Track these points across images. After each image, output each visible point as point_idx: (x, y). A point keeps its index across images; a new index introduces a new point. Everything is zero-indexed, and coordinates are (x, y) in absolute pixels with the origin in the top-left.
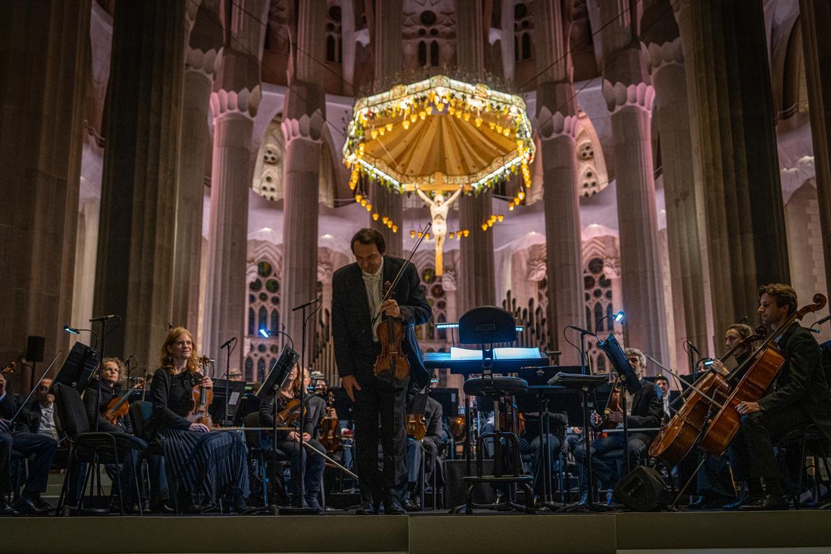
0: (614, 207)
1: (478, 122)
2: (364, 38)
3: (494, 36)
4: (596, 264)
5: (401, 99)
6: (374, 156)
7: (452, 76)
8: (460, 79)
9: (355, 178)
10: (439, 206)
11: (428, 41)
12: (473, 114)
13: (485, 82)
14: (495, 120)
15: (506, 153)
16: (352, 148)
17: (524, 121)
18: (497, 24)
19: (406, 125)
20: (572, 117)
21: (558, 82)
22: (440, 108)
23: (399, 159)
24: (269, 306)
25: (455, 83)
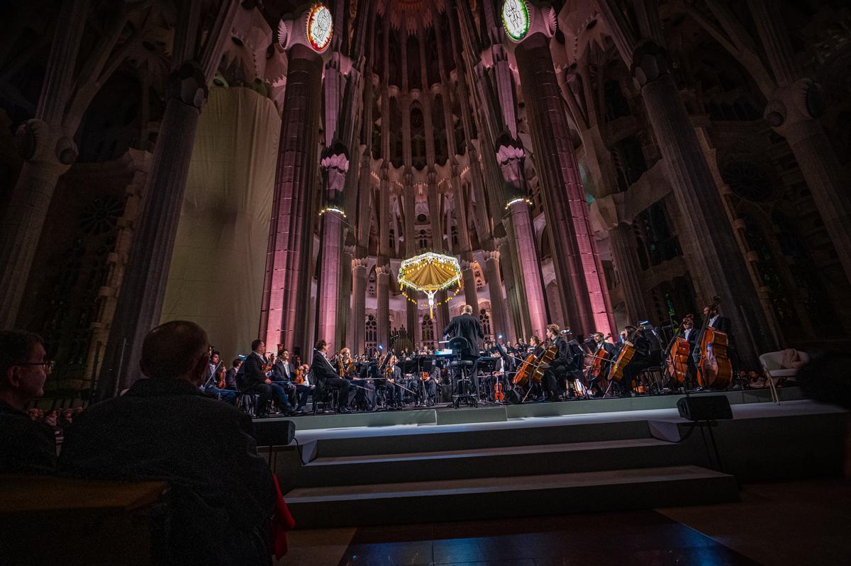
0: (488, 292)
1: (443, 267)
2: (402, 239)
3: (445, 237)
4: (483, 311)
5: (416, 260)
6: (408, 279)
7: (433, 252)
8: (436, 253)
9: (402, 287)
10: (431, 295)
11: (423, 239)
12: (441, 264)
13: (444, 253)
14: (448, 266)
15: (452, 276)
16: (400, 277)
17: (458, 266)
18: (446, 233)
19: (418, 269)
20: (472, 262)
21: (466, 252)
22: (430, 263)
23: (416, 279)
24: (373, 330)
25: (435, 255)
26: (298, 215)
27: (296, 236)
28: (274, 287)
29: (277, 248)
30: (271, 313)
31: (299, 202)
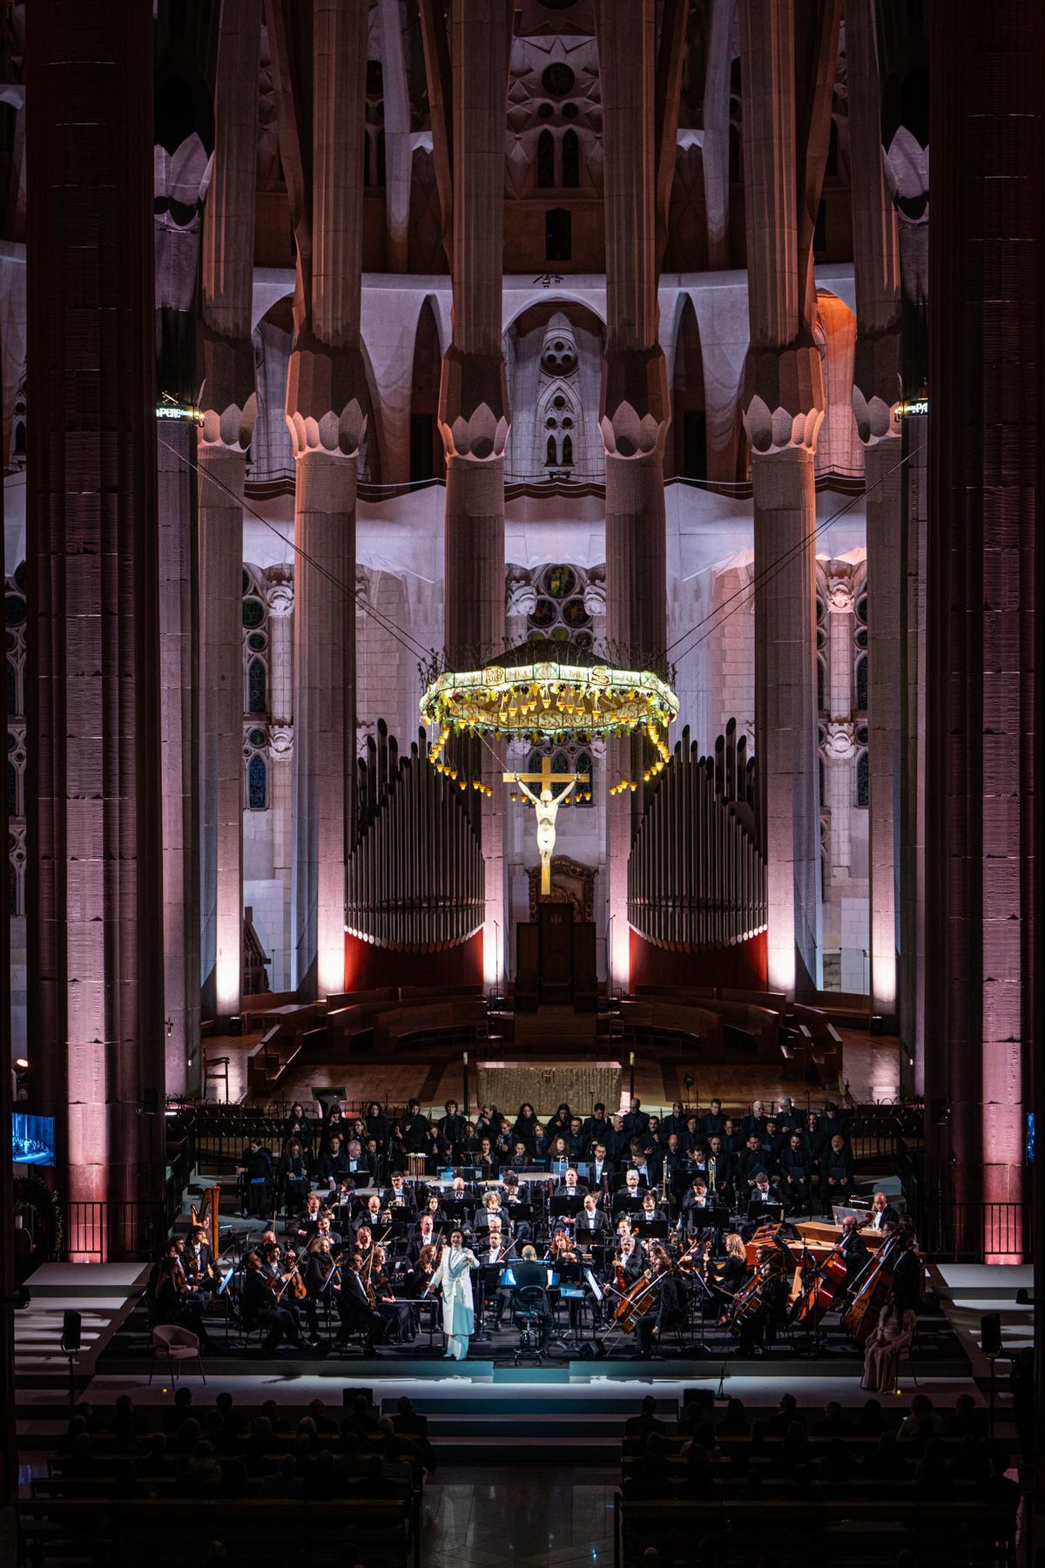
2: (425, 141)
3: (687, 139)
10: (546, 807)
11: (558, 131)
18: (696, 123)
20: (806, 413)
21: (784, 348)
25: (565, 670)
26: (123, 674)
27: (122, 743)
28: (74, 912)
29: (72, 789)
30: (72, 990)
31: (122, 625)
